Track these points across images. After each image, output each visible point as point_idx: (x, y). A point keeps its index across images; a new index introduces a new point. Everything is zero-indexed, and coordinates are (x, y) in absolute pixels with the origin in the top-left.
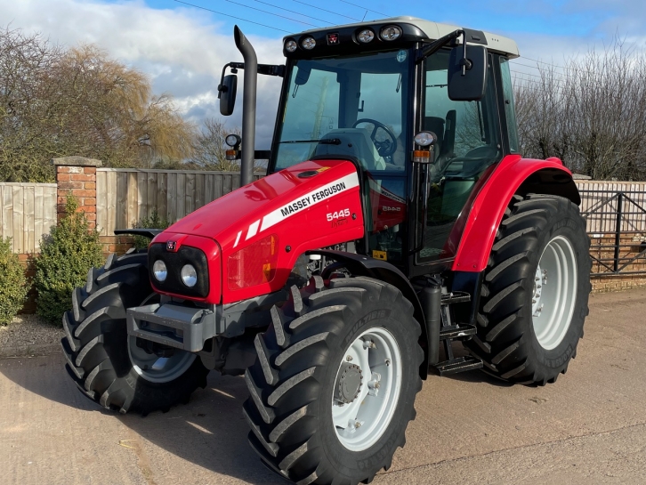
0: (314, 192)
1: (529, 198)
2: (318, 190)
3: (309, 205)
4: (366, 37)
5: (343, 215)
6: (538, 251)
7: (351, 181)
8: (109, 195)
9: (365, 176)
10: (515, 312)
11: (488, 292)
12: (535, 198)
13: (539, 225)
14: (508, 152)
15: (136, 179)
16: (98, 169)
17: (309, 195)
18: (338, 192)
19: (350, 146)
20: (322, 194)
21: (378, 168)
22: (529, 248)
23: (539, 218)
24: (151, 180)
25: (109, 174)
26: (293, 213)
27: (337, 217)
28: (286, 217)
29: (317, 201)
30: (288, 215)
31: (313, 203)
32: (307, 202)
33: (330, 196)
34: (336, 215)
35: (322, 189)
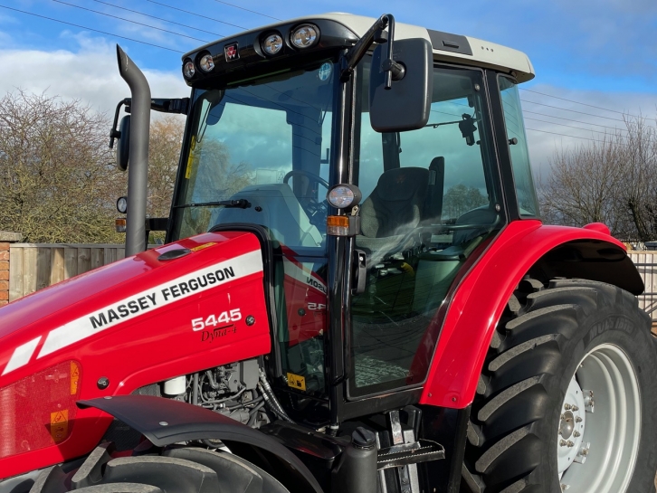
0: (168, 285)
1: (553, 286)
2: (176, 282)
3: (152, 307)
4: (274, 45)
5: (227, 320)
6: (563, 372)
7: (248, 264)
8: (27, 277)
9: (275, 257)
10: (524, 475)
11: (483, 439)
12: (563, 284)
13: (565, 332)
14: (514, 215)
15: (63, 256)
16: (11, 245)
17: (157, 290)
18: (218, 283)
19: (259, 209)
20: (184, 287)
21: (306, 244)
22: (547, 368)
23: (564, 318)
24: (83, 258)
25: (26, 251)
26: (115, 322)
27: (214, 323)
28: (99, 329)
29: (171, 299)
30: (105, 327)
31: (161, 302)
32: (150, 302)
33: (201, 289)
34: (212, 321)
35: (185, 279)
